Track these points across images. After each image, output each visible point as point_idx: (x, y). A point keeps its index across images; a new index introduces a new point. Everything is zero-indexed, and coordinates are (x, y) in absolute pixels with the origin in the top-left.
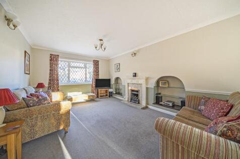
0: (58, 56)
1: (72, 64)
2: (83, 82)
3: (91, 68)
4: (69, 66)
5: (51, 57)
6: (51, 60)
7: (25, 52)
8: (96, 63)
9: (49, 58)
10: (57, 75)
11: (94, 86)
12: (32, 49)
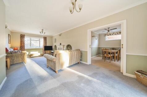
0: (25, 35)
1: (32, 39)
2: (38, 47)
3: (42, 41)
4: (31, 40)
5: (21, 36)
6: (21, 37)
7: (9, 34)
8: (45, 38)
9: (20, 36)
10: (24, 44)
11: (44, 49)
12: (12, 32)
